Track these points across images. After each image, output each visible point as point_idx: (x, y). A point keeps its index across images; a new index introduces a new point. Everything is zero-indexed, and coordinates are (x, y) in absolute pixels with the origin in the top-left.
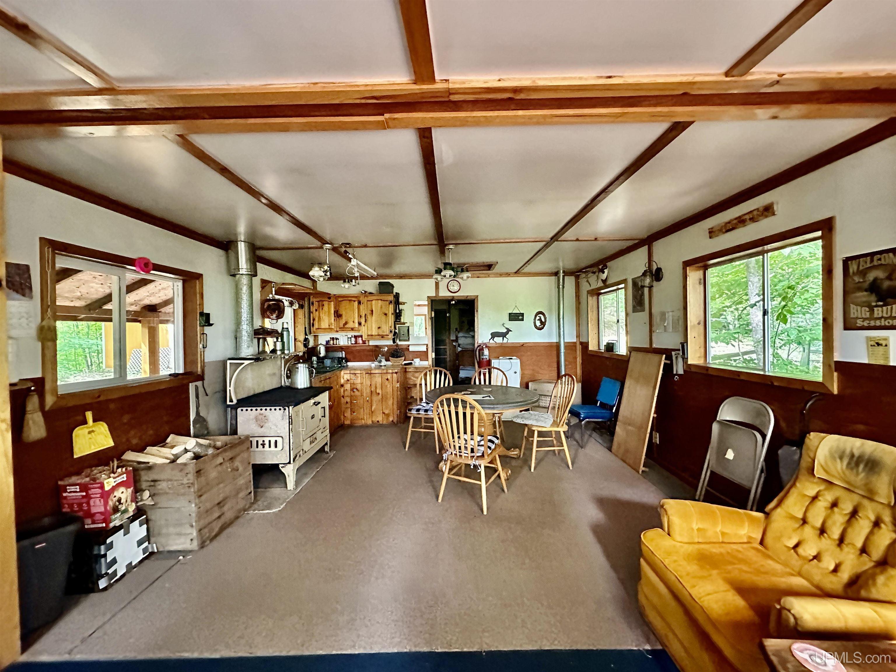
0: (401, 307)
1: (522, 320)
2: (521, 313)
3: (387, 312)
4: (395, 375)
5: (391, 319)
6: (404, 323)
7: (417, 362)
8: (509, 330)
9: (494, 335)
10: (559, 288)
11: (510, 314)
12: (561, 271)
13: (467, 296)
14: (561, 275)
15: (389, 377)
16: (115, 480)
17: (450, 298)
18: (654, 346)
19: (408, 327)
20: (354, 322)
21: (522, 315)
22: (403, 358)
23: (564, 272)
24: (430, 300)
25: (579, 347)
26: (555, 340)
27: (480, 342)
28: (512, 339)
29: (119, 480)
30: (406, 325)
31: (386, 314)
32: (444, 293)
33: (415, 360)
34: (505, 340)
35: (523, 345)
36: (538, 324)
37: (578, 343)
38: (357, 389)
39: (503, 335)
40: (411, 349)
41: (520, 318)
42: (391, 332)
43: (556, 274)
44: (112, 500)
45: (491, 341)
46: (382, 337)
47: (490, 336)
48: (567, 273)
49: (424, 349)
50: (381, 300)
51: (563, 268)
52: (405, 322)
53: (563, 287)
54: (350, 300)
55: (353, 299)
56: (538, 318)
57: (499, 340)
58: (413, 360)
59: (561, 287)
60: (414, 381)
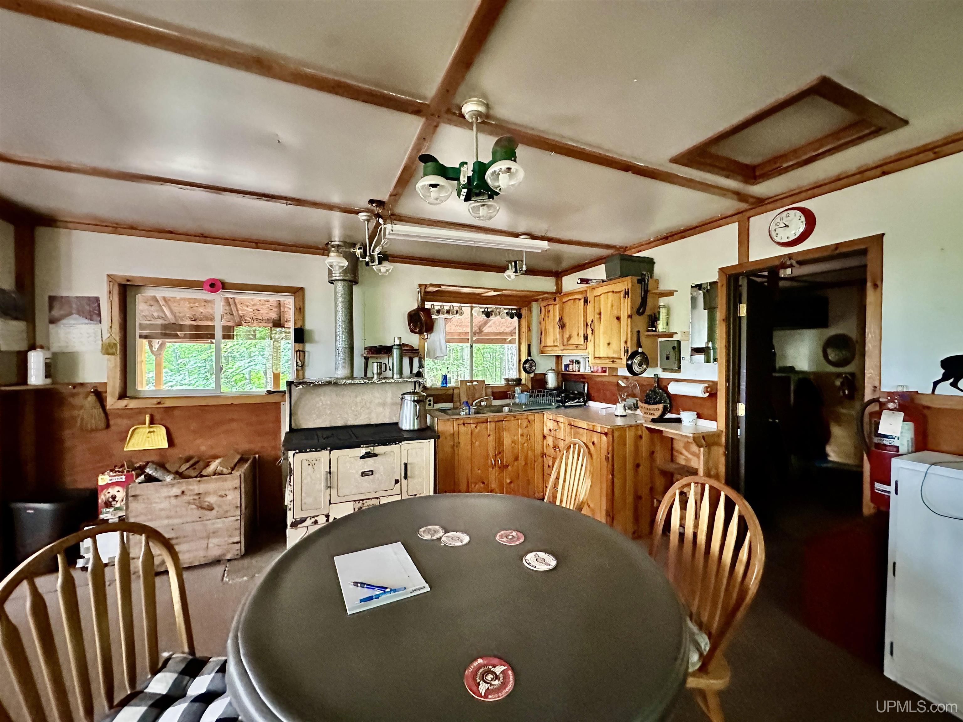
0: (660, 301)
3: (620, 314)
5: (626, 326)
13: (837, 246)
16: (111, 478)
17: (776, 261)
19: (679, 342)
20: (578, 335)
22: (662, 407)
24: (725, 280)
29: (116, 479)
30: (670, 338)
31: (618, 318)
32: (761, 252)
33: (682, 414)
38: (559, 448)
40: (673, 389)
42: (626, 351)
44: (105, 495)
46: (613, 362)
50: (613, 292)
52: (672, 330)
54: (575, 299)
55: (578, 296)
58: (679, 414)
60: (687, 460)
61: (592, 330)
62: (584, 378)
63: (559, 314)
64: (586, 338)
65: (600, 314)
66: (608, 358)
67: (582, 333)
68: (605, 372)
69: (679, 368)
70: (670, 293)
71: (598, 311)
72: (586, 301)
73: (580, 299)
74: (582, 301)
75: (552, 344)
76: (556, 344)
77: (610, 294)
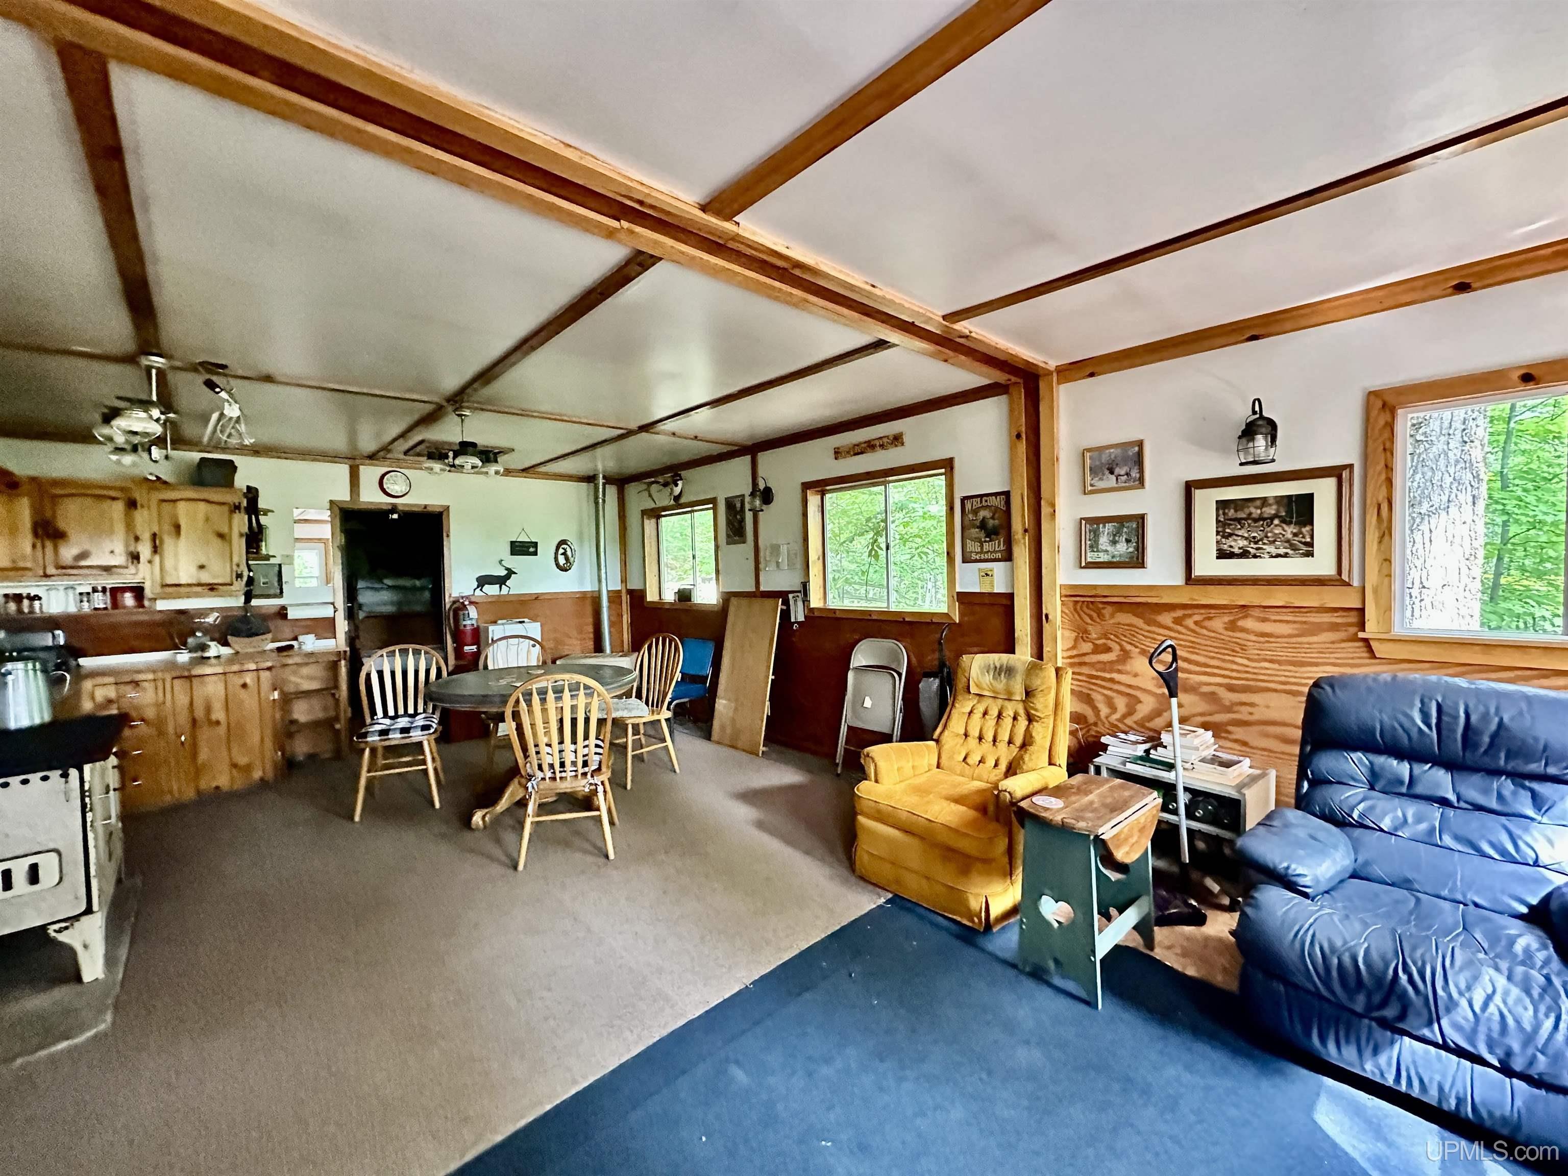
0: (263, 520)
1: (535, 553)
2: (532, 542)
3: (225, 530)
4: (265, 675)
5: (239, 546)
6: (267, 557)
7: (309, 643)
8: (510, 572)
9: (483, 581)
10: (597, 503)
11: (512, 543)
12: (601, 476)
13: (425, 507)
14: (601, 481)
15: (249, 679)
17: (385, 507)
18: (762, 588)
19: (280, 565)
20: (111, 552)
21: (535, 545)
22: (269, 636)
23: (604, 477)
24: (337, 511)
25: (625, 598)
26: (589, 586)
27: (455, 594)
28: (515, 587)
30: (272, 561)
31: (221, 536)
32: (371, 496)
33: (301, 638)
34: (505, 590)
35: (537, 597)
36: (562, 560)
37: (624, 591)
38: (143, 720)
39: (501, 581)
40: (292, 614)
41: (532, 550)
42: (239, 576)
43: (590, 479)
45: (478, 592)
46: (212, 589)
47: (476, 584)
48: (608, 480)
49: (328, 612)
50: (202, 501)
51: (604, 472)
52: (271, 554)
53: (604, 501)
54: (97, 496)
55: (113, 493)
56: (561, 551)
57: (492, 590)
58: (295, 639)
59: (601, 501)
61: (155, 547)
63: (37, 514)
64: (134, 557)
65: (177, 525)
66: (200, 585)
67: (122, 551)
69: (282, 593)
71: (170, 521)
72: (131, 503)
73: (113, 498)
74: (120, 502)
77: (200, 504)
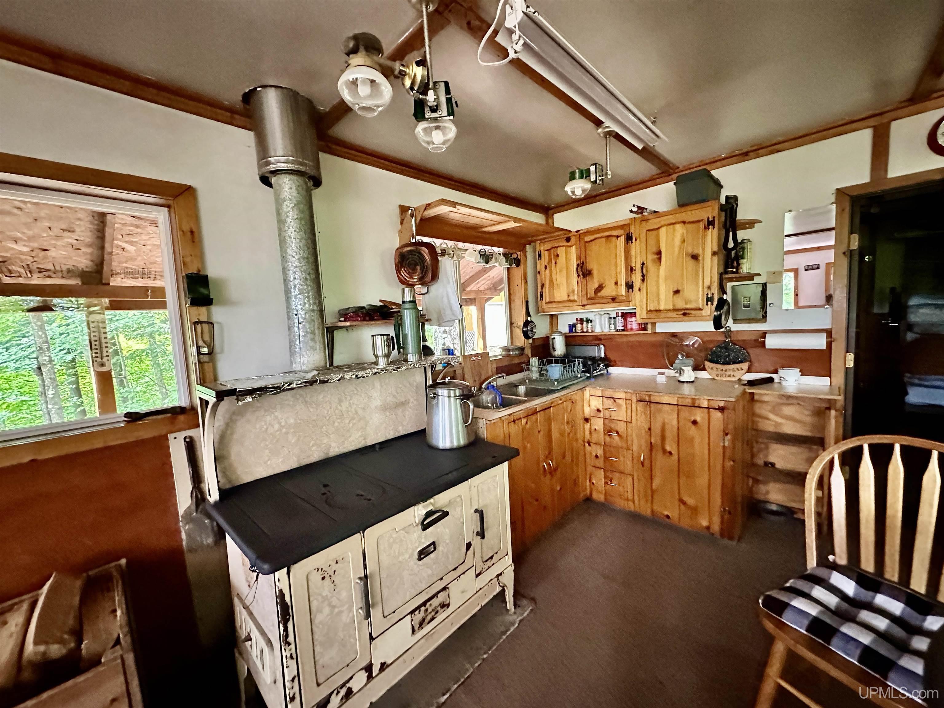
0: (741, 235)
3: (695, 252)
4: (717, 415)
5: (711, 266)
6: (750, 277)
7: (791, 379)
15: (699, 416)
17: (935, 177)
19: (764, 285)
24: (847, 200)
30: (757, 280)
31: (695, 257)
32: (908, 165)
33: (782, 372)
38: (617, 432)
40: (771, 342)
42: (709, 300)
46: (685, 314)
49: (819, 342)
50: (684, 222)
52: (754, 272)
55: (615, 233)
58: (776, 371)
60: (777, 424)
61: (643, 276)
62: (600, 340)
63: (579, 258)
64: (630, 286)
65: (659, 253)
66: (675, 310)
67: (622, 282)
68: (645, 329)
69: (765, 317)
70: (751, 224)
71: (655, 250)
72: (629, 238)
73: (617, 237)
74: (622, 239)
75: (566, 298)
76: (571, 298)
77: (678, 226)
